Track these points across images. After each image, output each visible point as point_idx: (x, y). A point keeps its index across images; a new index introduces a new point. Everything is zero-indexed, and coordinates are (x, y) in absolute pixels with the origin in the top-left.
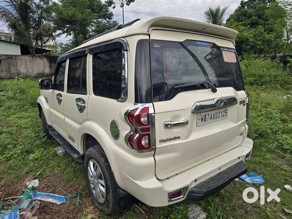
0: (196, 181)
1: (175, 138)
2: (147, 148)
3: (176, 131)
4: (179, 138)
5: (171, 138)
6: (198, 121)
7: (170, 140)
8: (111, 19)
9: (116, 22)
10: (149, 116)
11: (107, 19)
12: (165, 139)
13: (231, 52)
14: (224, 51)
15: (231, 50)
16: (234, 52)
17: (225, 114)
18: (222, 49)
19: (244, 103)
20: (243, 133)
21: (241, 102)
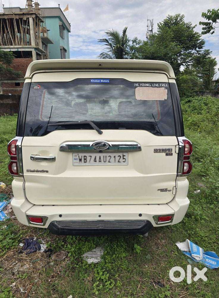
0: (60, 216)
1: (43, 171)
2: (15, 173)
3: (44, 165)
4: (47, 172)
5: (38, 170)
6: (75, 161)
7: (37, 171)
8: (201, 48)
9: (208, 50)
10: (16, 147)
11: (197, 49)
12: (32, 169)
13: (157, 87)
14: (139, 86)
15: (157, 85)
16: (165, 87)
17: (121, 160)
18: (137, 85)
19: (168, 152)
20: (170, 190)
21: (160, 150)
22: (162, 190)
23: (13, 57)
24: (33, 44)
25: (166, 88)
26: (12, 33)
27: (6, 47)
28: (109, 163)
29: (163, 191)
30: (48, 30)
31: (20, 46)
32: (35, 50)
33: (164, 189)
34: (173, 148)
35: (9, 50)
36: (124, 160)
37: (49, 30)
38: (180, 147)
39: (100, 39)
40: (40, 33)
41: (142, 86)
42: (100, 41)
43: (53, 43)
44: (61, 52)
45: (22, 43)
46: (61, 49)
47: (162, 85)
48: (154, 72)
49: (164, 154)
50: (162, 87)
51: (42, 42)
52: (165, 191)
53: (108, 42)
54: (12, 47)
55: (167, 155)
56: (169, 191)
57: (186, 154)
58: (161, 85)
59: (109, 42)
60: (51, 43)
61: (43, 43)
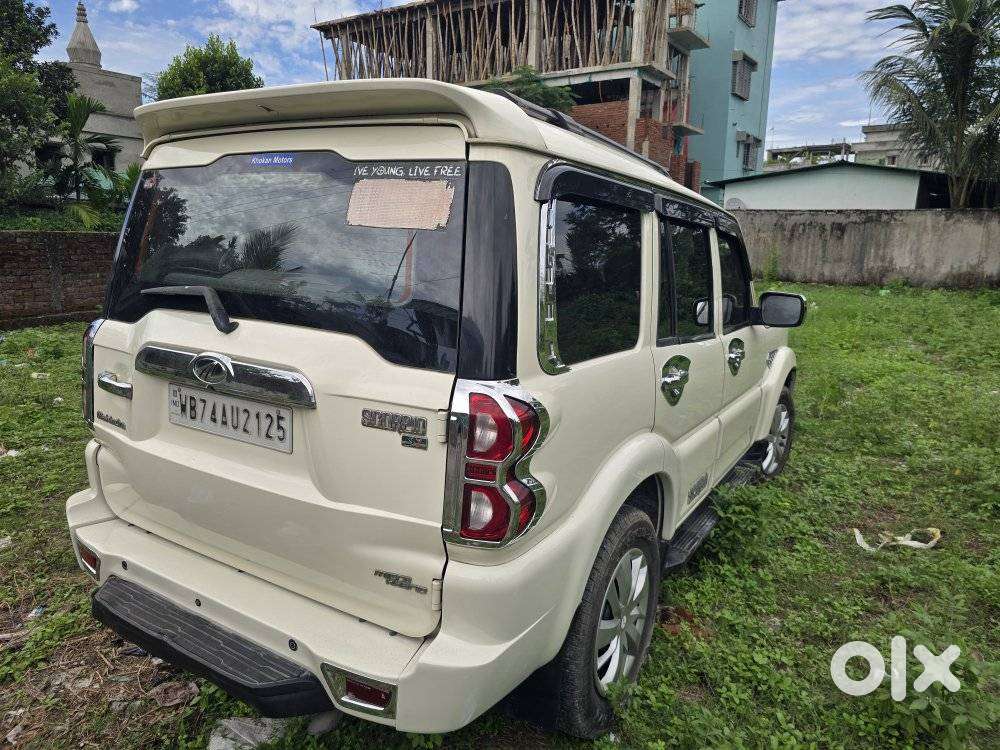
0: (124, 565)
1: (118, 424)
3: (120, 407)
4: (124, 427)
5: (112, 417)
6: (173, 408)
7: (111, 421)
12: (104, 413)
13: (422, 179)
14: (368, 177)
15: (425, 172)
16: (448, 178)
17: (274, 432)
18: (363, 171)
19: (411, 431)
20: (421, 589)
21: (383, 416)
22: (392, 579)
23: (571, 101)
24: (637, 57)
25: (451, 181)
26: (582, 30)
27: (559, 73)
28: (245, 435)
29: (393, 584)
30: (697, 6)
31: (598, 68)
32: (639, 74)
33: (397, 577)
34: (431, 418)
35: (565, 82)
36: (281, 434)
37: (702, 5)
38: (453, 418)
39: (879, 10)
40: (667, 17)
41: (376, 177)
42: (877, 17)
43: (706, 46)
44: (734, 70)
45: (606, 57)
46: (735, 63)
47: (443, 172)
48: (420, 120)
49: (397, 437)
50: (438, 177)
51: (671, 47)
52: (401, 586)
53: (912, 15)
54: (575, 71)
55: (406, 441)
56: (419, 590)
57: (479, 455)
58: (439, 170)
59: (917, 15)
60: (700, 44)
61: (673, 50)
